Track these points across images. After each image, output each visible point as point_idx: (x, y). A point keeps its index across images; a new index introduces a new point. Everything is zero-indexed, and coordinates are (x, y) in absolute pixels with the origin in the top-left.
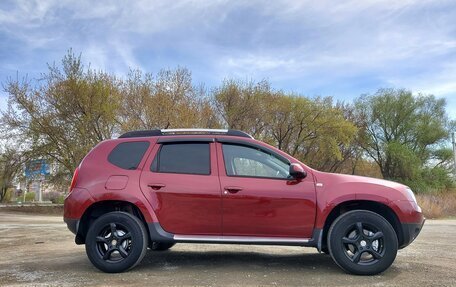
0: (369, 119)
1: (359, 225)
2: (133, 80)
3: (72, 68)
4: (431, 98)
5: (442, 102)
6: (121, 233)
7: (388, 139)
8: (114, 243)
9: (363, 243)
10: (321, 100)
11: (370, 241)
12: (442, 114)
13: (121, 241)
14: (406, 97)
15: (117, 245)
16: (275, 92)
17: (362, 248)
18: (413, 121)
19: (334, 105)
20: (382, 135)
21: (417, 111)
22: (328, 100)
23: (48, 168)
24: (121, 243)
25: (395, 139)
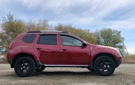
0: (100, 36)
1: (104, 60)
2: (30, 22)
3: (10, 18)
4: (117, 31)
5: (120, 32)
6: (27, 64)
7: (105, 42)
8: (24, 67)
9: (105, 66)
10: (87, 30)
11: (107, 65)
12: (120, 35)
13: (26, 66)
14: (110, 30)
15: (25, 68)
16: (73, 28)
17: (104, 67)
18: (112, 37)
19: (90, 32)
20: (104, 41)
21: (113, 34)
22: (89, 30)
23: (2, 50)
24: (27, 67)
25: (107, 42)
